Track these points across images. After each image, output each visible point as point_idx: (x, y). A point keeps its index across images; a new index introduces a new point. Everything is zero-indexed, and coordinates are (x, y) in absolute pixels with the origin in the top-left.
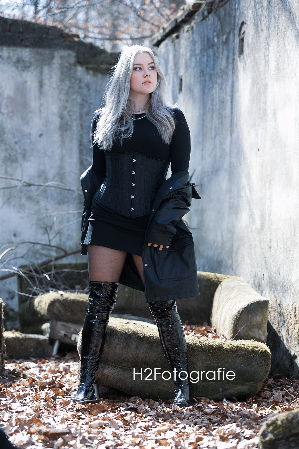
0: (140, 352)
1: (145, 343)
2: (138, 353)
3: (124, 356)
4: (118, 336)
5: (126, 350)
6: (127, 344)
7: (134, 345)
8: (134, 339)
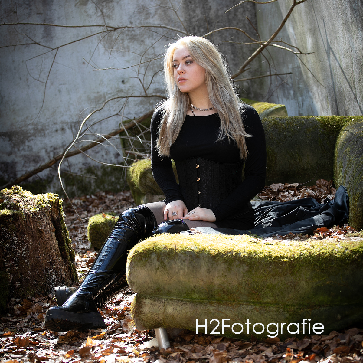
0: (214, 276)
1: (220, 262)
2: (213, 279)
3: (192, 285)
4: (180, 257)
5: (194, 276)
6: (194, 267)
7: (205, 267)
8: (203, 259)
